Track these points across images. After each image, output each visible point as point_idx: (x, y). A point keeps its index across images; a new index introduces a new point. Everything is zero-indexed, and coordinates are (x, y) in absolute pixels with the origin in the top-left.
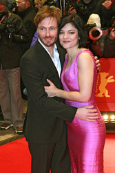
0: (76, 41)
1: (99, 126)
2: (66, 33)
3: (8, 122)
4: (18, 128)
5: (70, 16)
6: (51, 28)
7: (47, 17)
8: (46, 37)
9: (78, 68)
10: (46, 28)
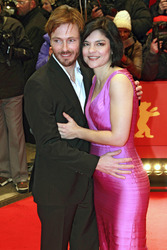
0: (107, 57)
1: (140, 182)
2: (92, 45)
3: (5, 176)
4: (19, 183)
5: (98, 20)
6: (70, 40)
7: (64, 23)
8: (63, 53)
9: (110, 96)
10: (62, 40)
